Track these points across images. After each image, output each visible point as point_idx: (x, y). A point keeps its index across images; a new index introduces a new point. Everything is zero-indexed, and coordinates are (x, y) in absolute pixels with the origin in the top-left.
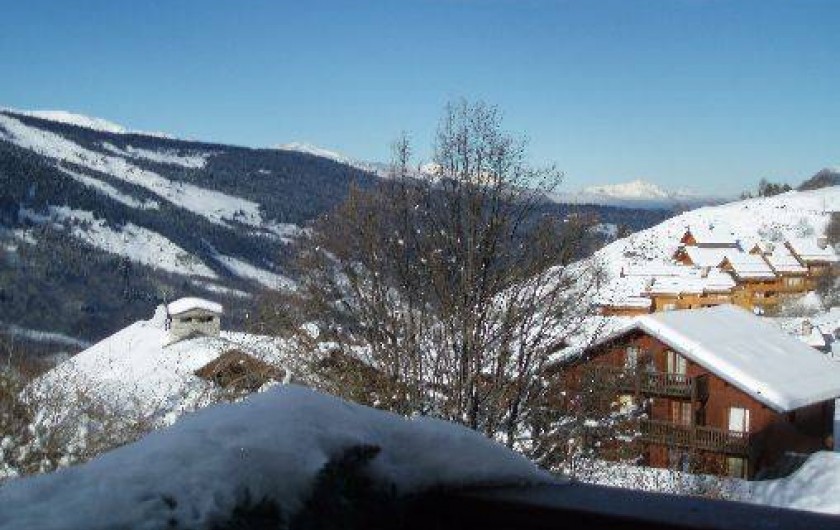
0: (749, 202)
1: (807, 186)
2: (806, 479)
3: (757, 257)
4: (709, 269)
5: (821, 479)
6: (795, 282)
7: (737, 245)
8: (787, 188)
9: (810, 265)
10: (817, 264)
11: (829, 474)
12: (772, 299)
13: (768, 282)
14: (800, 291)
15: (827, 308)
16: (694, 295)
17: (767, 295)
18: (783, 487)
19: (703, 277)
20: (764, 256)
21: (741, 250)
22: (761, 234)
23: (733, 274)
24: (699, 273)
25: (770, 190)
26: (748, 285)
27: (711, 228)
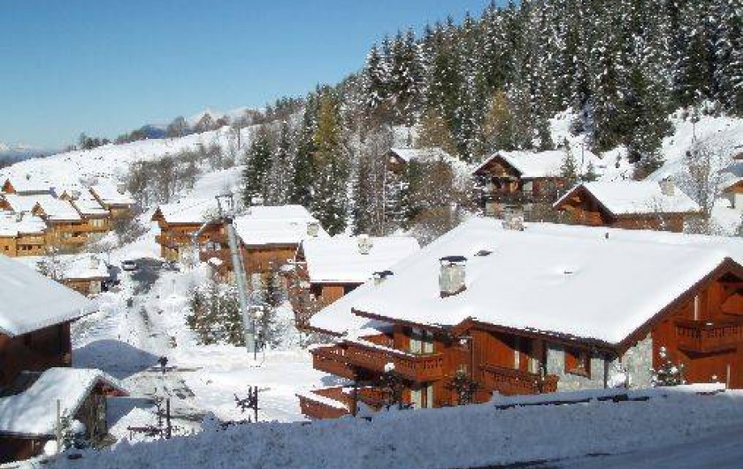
0: (72, 155)
1: (122, 140)
2: (35, 393)
3: (66, 203)
4: (22, 214)
5: (48, 391)
6: (99, 223)
7: (51, 192)
8: (105, 142)
9: (111, 208)
10: (116, 206)
11: (54, 387)
12: (80, 238)
13: (74, 223)
14: (103, 231)
15: (121, 244)
16: (9, 237)
17: (76, 234)
18: (15, 402)
19: (18, 221)
20: (72, 200)
21: (55, 196)
22: (82, 182)
23: (44, 218)
24: (14, 217)
25: (90, 144)
26: (59, 227)
27: (28, 178)
